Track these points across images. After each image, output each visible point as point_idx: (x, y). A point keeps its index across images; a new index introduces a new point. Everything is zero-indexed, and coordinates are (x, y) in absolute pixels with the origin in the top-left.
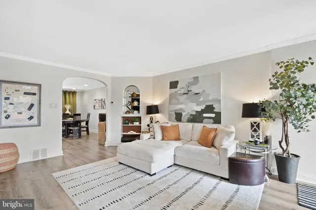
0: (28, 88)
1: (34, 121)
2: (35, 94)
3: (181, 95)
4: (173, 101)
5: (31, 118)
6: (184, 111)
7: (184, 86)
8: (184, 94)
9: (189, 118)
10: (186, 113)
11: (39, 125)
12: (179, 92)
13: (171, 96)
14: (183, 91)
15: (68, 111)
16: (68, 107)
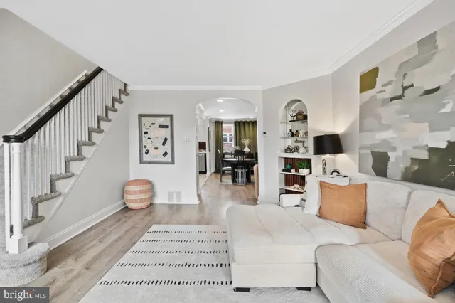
0: (161, 121)
1: (168, 158)
2: (167, 127)
3: (385, 102)
4: (369, 122)
5: (165, 154)
6: (394, 149)
7: (393, 78)
8: (392, 99)
9: (407, 169)
10: (399, 153)
11: (173, 162)
12: (380, 96)
13: (364, 111)
14: (389, 92)
15: (247, 147)
16: (246, 142)
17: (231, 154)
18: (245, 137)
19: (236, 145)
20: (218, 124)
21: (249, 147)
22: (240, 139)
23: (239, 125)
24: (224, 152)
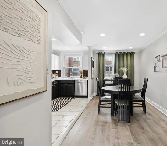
15: (125, 74)
16: (125, 70)
17: (111, 80)
18: (123, 66)
19: (115, 72)
20: (101, 55)
21: (127, 74)
22: (119, 67)
23: (119, 55)
24: (105, 78)
